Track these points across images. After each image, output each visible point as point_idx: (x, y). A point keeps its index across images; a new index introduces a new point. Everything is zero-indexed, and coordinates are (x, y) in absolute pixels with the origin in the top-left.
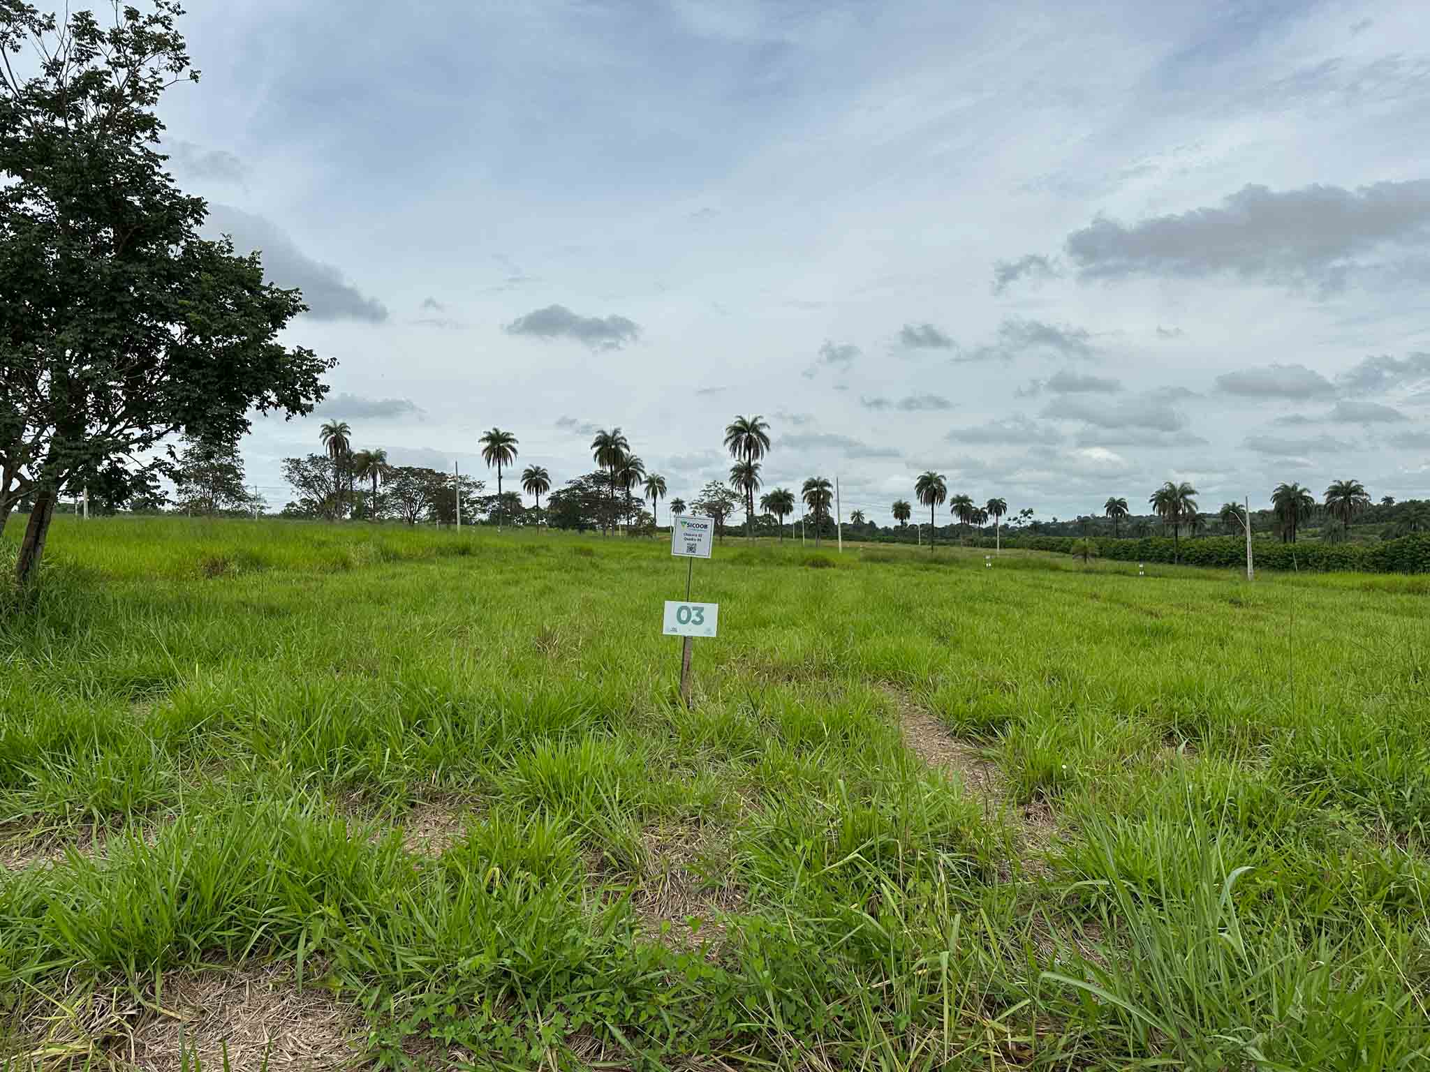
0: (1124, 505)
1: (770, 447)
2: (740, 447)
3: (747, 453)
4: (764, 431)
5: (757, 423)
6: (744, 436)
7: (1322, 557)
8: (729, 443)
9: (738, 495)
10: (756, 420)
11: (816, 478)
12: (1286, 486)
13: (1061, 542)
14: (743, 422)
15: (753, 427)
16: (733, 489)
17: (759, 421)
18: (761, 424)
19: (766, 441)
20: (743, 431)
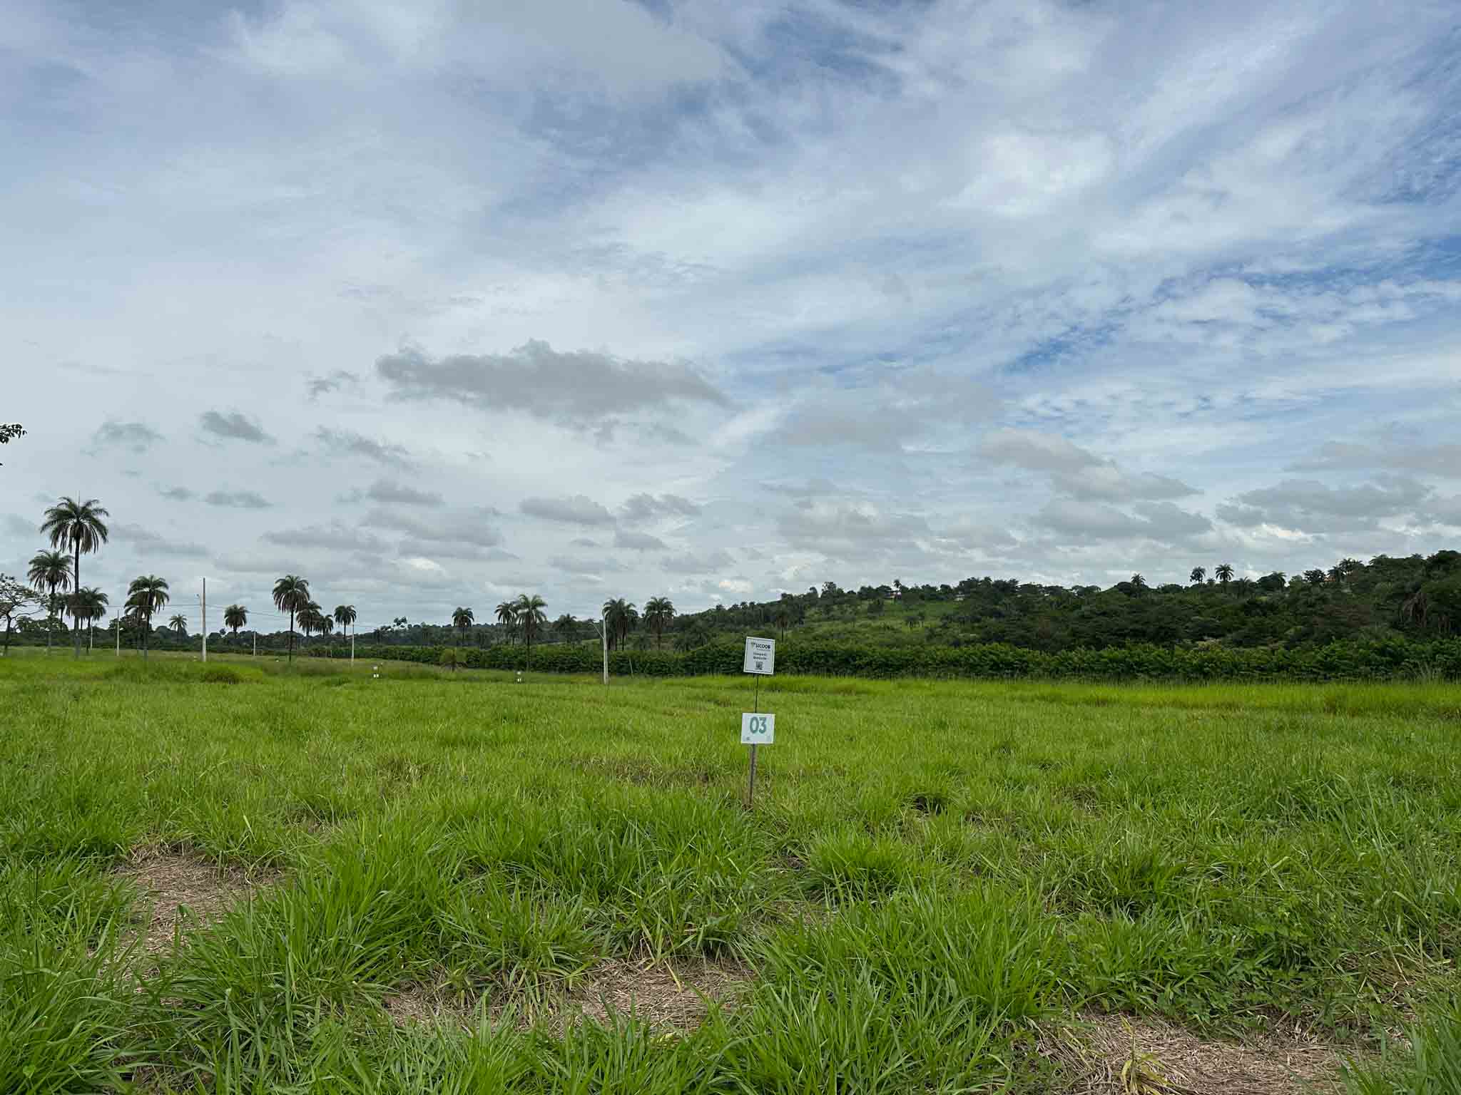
0: (470, 615)
1: (108, 537)
2: (64, 535)
3: (74, 544)
4: (101, 518)
5: (90, 508)
6: (71, 522)
7: (645, 662)
8: (50, 530)
9: (37, 595)
10: (89, 504)
11: (148, 577)
12: (614, 601)
13: (411, 651)
14: (71, 505)
15: (85, 512)
16: (31, 587)
17: (93, 506)
18: (96, 510)
19: (103, 530)
20: (72, 517)
